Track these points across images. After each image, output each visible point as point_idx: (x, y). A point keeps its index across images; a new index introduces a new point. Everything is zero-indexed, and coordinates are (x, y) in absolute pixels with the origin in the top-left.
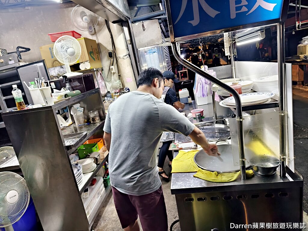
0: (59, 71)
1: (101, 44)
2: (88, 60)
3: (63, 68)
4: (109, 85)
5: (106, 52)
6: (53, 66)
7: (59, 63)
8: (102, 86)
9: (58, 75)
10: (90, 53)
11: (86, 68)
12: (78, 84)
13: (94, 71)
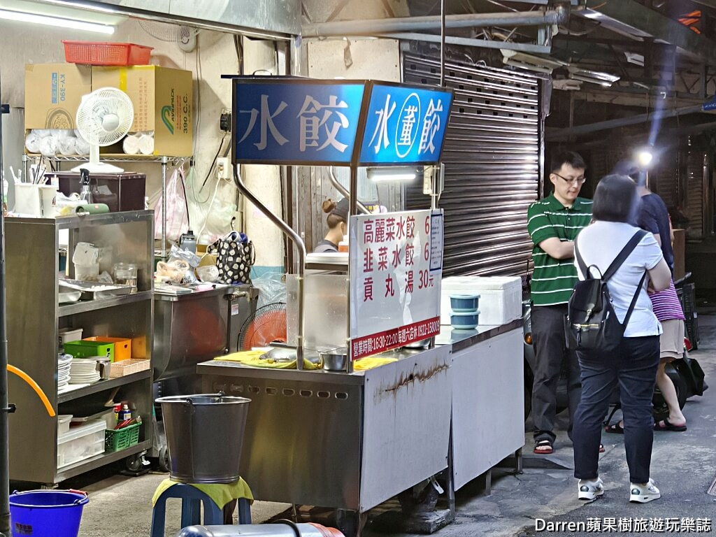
0: (62, 145)
1: (207, 84)
2: (152, 131)
3: (75, 136)
4: (197, 214)
5: (215, 111)
6: (49, 126)
7: (67, 121)
8: (175, 212)
9: (56, 154)
10: (164, 110)
11: (142, 151)
12: (108, 192)
13: (163, 164)
